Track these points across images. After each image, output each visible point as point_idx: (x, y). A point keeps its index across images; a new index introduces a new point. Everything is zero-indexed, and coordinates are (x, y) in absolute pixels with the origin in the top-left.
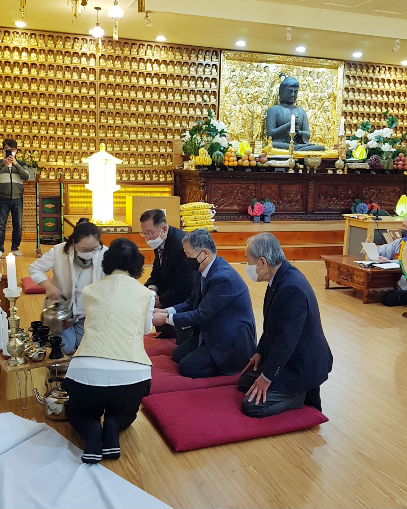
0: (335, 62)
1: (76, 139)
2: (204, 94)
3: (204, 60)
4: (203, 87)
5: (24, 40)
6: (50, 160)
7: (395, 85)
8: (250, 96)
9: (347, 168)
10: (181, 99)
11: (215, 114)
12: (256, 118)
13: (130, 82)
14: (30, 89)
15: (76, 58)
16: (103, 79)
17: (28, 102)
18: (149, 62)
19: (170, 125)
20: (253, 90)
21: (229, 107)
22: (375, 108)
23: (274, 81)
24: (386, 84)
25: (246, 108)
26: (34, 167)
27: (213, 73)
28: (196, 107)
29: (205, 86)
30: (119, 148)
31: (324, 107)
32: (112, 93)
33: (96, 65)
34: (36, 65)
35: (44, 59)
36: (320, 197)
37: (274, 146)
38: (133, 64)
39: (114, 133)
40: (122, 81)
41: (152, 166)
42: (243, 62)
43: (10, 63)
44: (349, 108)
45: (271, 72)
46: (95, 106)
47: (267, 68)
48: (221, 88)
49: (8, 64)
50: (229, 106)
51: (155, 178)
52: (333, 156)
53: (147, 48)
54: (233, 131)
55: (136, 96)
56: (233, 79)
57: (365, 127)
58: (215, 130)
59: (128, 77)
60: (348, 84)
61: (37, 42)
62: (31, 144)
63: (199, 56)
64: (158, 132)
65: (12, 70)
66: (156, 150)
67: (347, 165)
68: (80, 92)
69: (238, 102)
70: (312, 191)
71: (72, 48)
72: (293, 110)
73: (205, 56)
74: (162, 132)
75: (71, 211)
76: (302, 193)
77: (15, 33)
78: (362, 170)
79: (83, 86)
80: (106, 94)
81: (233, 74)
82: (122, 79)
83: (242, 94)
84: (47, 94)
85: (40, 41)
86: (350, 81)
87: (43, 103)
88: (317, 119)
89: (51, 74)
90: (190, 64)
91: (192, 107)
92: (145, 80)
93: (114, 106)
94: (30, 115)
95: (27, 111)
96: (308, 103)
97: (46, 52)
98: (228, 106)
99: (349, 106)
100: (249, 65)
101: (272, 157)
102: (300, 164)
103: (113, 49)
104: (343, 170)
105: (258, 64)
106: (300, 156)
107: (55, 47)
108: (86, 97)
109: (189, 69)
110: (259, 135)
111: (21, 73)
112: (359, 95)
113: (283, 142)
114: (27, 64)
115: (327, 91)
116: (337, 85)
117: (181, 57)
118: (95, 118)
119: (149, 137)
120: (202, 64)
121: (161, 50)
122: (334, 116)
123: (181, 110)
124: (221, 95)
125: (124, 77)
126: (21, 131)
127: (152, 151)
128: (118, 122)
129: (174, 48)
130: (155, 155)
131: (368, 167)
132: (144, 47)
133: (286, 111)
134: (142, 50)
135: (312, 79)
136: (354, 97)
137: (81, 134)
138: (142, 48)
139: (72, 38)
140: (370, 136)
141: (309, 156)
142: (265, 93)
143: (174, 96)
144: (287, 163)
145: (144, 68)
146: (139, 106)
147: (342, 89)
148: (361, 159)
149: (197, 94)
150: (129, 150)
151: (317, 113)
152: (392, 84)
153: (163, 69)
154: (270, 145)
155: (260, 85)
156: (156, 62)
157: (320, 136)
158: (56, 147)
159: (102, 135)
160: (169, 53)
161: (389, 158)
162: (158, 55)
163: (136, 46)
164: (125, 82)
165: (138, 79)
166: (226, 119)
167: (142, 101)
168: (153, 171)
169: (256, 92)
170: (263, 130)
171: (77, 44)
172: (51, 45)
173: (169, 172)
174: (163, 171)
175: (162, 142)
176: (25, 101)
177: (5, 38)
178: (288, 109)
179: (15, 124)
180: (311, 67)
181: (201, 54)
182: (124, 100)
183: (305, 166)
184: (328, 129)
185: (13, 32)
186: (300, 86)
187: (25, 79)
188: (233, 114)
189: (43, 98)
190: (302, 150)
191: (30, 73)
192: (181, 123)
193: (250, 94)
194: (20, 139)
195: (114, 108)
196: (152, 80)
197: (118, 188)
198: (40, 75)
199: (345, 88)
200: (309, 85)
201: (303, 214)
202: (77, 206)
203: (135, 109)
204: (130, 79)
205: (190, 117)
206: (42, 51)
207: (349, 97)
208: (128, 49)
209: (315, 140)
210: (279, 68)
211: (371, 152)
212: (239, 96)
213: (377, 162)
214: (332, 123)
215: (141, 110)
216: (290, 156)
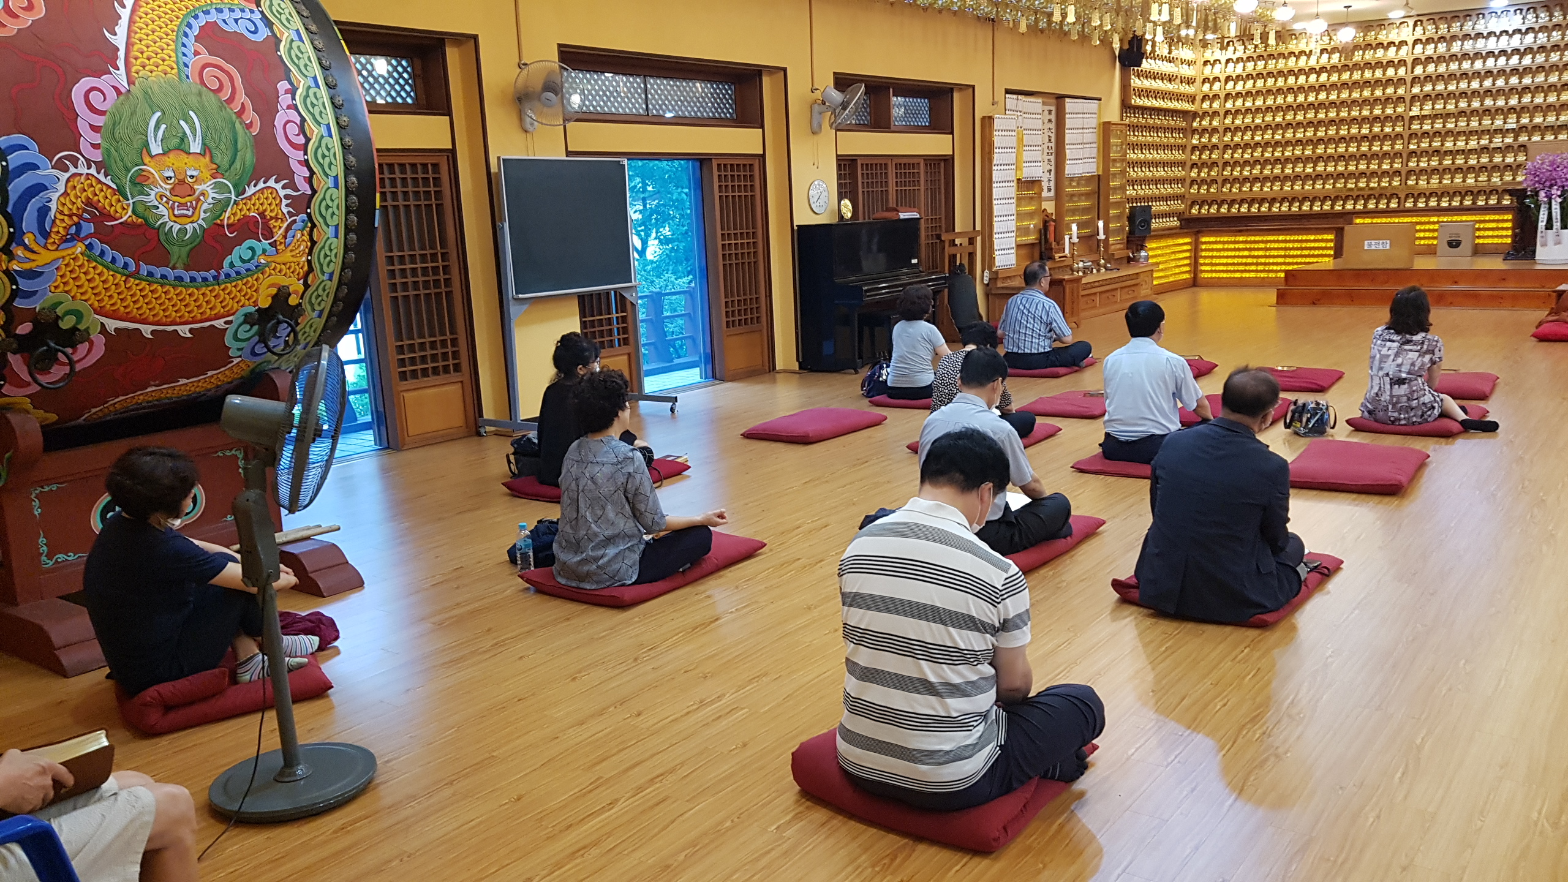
13: (1460, 68)
14: (1317, 99)
15: (1381, 50)
18: (1492, 35)
19: (1525, 121)
30: (1438, 162)
32: (1431, 88)
33: (1408, 54)
43: (1294, 71)
46: (1404, 109)
49: (1291, 73)
51: (1494, 202)
53: (1491, 16)
55: (1469, 87)
59: (1456, 63)
65: (1296, 79)
66: (1498, 159)
68: (1384, 93)
71: (1376, 38)
74: (1510, 134)
79: (1388, 85)
80: (1422, 90)
82: (1448, 66)
87: (1332, 114)
92: (1484, 62)
93: (1434, 105)
94: (1316, 131)
103: (1435, 28)
108: (1392, 99)
111: (1307, 81)
117: (1549, 19)
118: (1404, 125)
119: (1488, 142)
123: (1546, 97)
125: (1450, 64)
128: (1438, 126)
129: (1536, 8)
130: (1496, 167)
139: (1375, 26)
143: (1533, 77)
145: (1484, 46)
146: (1473, 100)
150: (1454, 163)
153: (1515, 42)
156: (1503, 34)
159: (1413, 147)
168: (1491, 191)
171: (1384, 32)
173: (1506, 192)
175: (1510, 147)
177: (1291, 43)
182: (1449, 95)
192: (1545, 116)
203: (1467, 105)
205: (1561, 106)
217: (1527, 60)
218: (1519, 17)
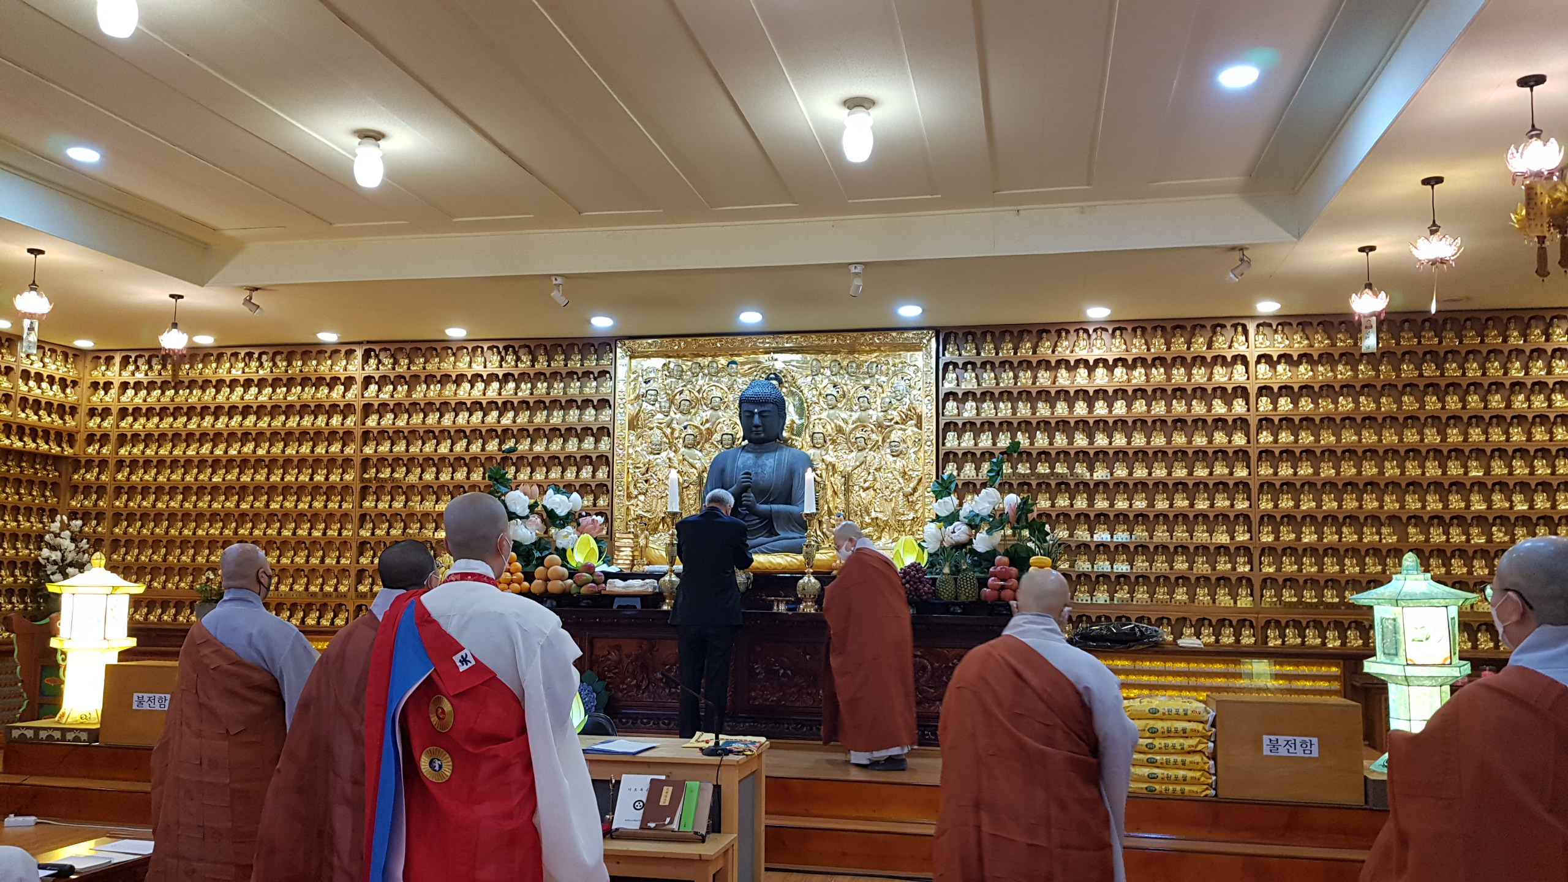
0: (906, 335)
2: (582, 434)
3: (582, 366)
4: (579, 420)
8: (691, 431)
10: (531, 449)
13: (424, 423)
15: (326, 387)
16: (372, 422)
20: (699, 417)
21: (641, 459)
25: (681, 459)
28: (567, 464)
29: (582, 419)
31: (890, 444)
32: (388, 449)
33: (355, 397)
36: (755, 674)
39: (388, 528)
42: (676, 360)
44: (968, 442)
45: (743, 372)
46: (353, 476)
47: (732, 365)
48: (617, 418)
50: (641, 456)
53: (462, 353)
55: (436, 451)
56: (649, 397)
57: (947, 488)
63: (571, 357)
68: (328, 452)
69: (663, 446)
72: (764, 457)
73: (583, 355)
79: (333, 439)
80: (376, 451)
81: (649, 386)
82: (410, 418)
83: (673, 430)
84: (283, 460)
86: (966, 375)
88: (871, 474)
90: (550, 376)
92: (455, 417)
96: (846, 436)
98: (638, 456)
99: (968, 436)
100: (689, 363)
103: (393, 363)
105: (711, 359)
108: (337, 461)
112: (996, 407)
115: (895, 404)
116: (922, 388)
117: (529, 364)
118: (353, 500)
120: (577, 374)
121: (491, 354)
123: (532, 472)
124: (618, 434)
125: (414, 415)
128: (398, 505)
132: (454, 352)
134: (452, 359)
135: (851, 380)
136: (980, 413)
138: (452, 355)
142: (728, 422)
146: (441, 470)
147: (933, 395)
149: (567, 435)
151: (870, 458)
153: (492, 392)
160: (508, 358)
161: (964, 571)
162: (483, 364)
163: (437, 351)
165: (440, 417)
166: (635, 486)
167: (449, 460)
169: (707, 421)
178: (749, 455)
181: (577, 353)
182: (410, 460)
184: (906, 496)
186: (816, 399)
188: (649, 474)
193: (691, 427)
195: (391, 477)
197: (130, 643)
199: (948, 394)
200: (845, 395)
210: (762, 365)
212: (664, 434)
214: (915, 481)
215: (445, 477)
216: (666, 568)
217: (507, 420)
218: (496, 358)
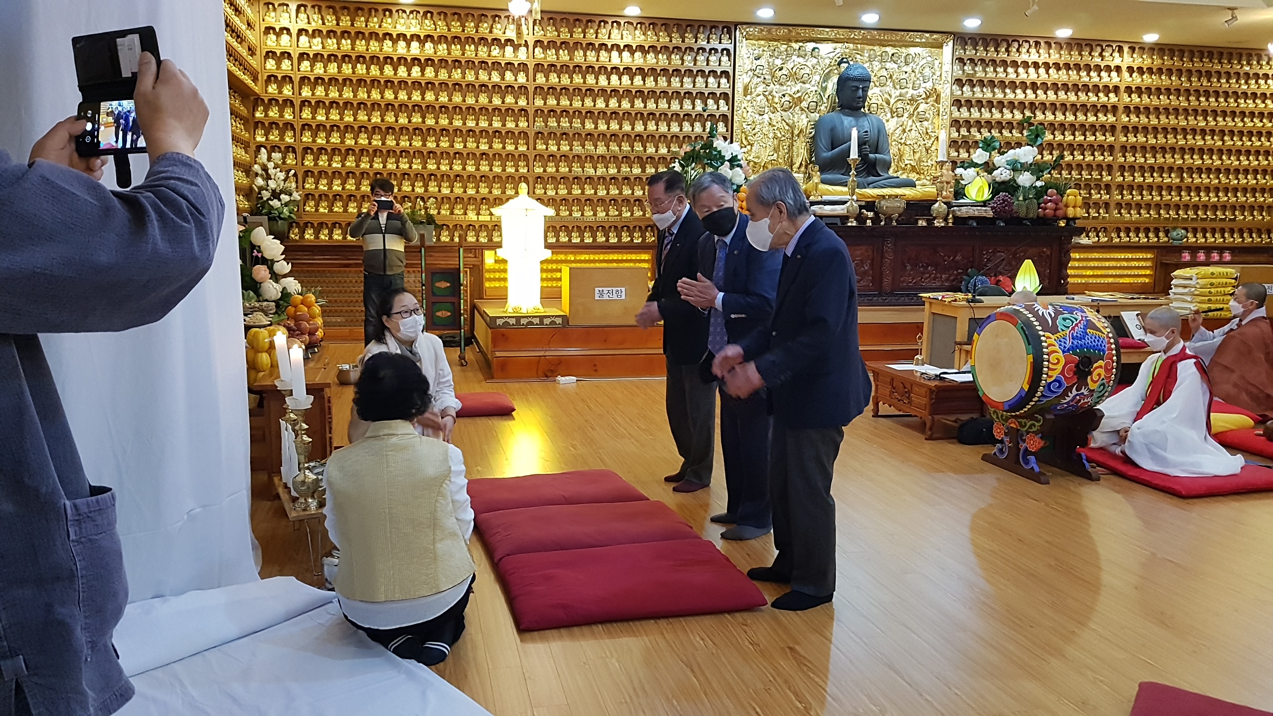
0: (935, 36)
1: (497, 178)
2: (708, 98)
3: (708, 42)
4: (706, 87)
5: (414, 22)
6: (456, 212)
7: (1047, 73)
8: (787, 98)
9: (953, 216)
10: (669, 107)
11: (727, 131)
12: (798, 136)
13: (584, 82)
14: (423, 99)
15: (497, 47)
16: (541, 79)
17: (420, 120)
18: (615, 49)
19: (651, 150)
20: (793, 88)
21: (751, 118)
22: (1012, 112)
23: (829, 72)
24: (1032, 70)
25: (780, 119)
26: (429, 224)
27: (722, 64)
28: (695, 120)
29: (710, 85)
30: (566, 191)
31: (918, 113)
32: (555, 102)
33: (528, 57)
34: (433, 60)
35: (446, 51)
36: (905, 267)
37: (823, 182)
38: (588, 53)
39: (557, 167)
40: (571, 82)
41: (621, 219)
42: (776, 43)
43: (392, 59)
44: (964, 113)
45: (824, 56)
46: (526, 124)
47: (817, 50)
48: (736, 87)
49: (389, 60)
50: (751, 116)
51: (626, 239)
52: (929, 196)
53: (612, 26)
54: (758, 157)
55: (595, 106)
56: (758, 71)
57: (989, 145)
58: (721, 158)
59: (580, 75)
60: (960, 72)
61: (434, 24)
62: (426, 186)
63: (699, 35)
64: (630, 163)
65: (395, 70)
66: (627, 192)
67: (954, 211)
68: (503, 102)
69: (767, 109)
70: (889, 257)
71: (491, 32)
72: (861, 120)
73: (709, 35)
74: (638, 163)
75: (487, 294)
76: (872, 260)
77: (400, 12)
78: (980, 220)
79: (507, 92)
80: (545, 104)
81: (758, 62)
82: (571, 78)
83: (773, 97)
84: (450, 107)
85: (439, 23)
86: (966, 68)
87: (444, 122)
88: (905, 134)
89: (457, 75)
90: (683, 50)
91: (687, 121)
92: (609, 79)
93: (558, 122)
94: (424, 141)
95: (419, 135)
96: (891, 106)
97: (449, 39)
98: (749, 116)
99: (964, 110)
100: (786, 46)
101: (820, 198)
102: (867, 211)
103: (556, 30)
104: (946, 220)
105: (801, 44)
106: (869, 198)
107: (463, 31)
108: (513, 110)
109: (682, 59)
110: (803, 163)
111: (409, 75)
112: (982, 91)
113: (843, 174)
114: (419, 60)
115: (923, 85)
116: (941, 75)
117: (668, 39)
118: (527, 144)
119: (616, 171)
120: (704, 50)
121: (636, 28)
122: (936, 128)
123: (669, 126)
124: (736, 99)
125: (574, 76)
126: (410, 167)
127: (621, 193)
128: (565, 148)
129: (657, 25)
130: (626, 201)
131: (990, 214)
132: (607, 25)
133: (847, 120)
134: (604, 31)
135: (896, 66)
136: (973, 94)
137: (504, 170)
138: (604, 27)
139: (489, 17)
140: (998, 159)
141: (883, 197)
142: (814, 93)
143: (657, 103)
144: (843, 210)
145: (608, 59)
146: (599, 121)
147: (950, 81)
148: (980, 199)
149: (696, 98)
150: (583, 193)
151: (905, 123)
152: (1042, 71)
153: (638, 60)
154: (816, 179)
155: (806, 77)
156: (626, 49)
157: (911, 162)
158: (465, 192)
159: (539, 170)
160: (649, 33)
161: (1031, 198)
162: (630, 37)
163: (593, 23)
164: (576, 83)
165: (597, 78)
166: (746, 138)
167: (605, 113)
168: (623, 227)
169: (798, 91)
170: (811, 155)
171: (499, 26)
172: (456, 28)
173: (649, 228)
174: (640, 227)
175: (638, 178)
176: (417, 119)
177: (384, 21)
178: (850, 118)
179: (401, 156)
180: (894, 46)
181: (703, 33)
182: (574, 112)
183: (876, 214)
184: (927, 150)
185: (397, 11)
186: (873, 79)
187: (416, 84)
188: (757, 130)
189: (445, 113)
190: (875, 187)
191: (423, 74)
192: (669, 147)
193: (786, 95)
194: (408, 180)
195: (559, 125)
196: (620, 79)
197: (548, 254)
198: (439, 77)
199: (956, 80)
200: (891, 77)
201: (875, 295)
202: (497, 285)
203: (593, 126)
204: (584, 78)
205: (684, 137)
206: (442, 38)
207: (964, 95)
208: (580, 30)
209: (904, 169)
210: (837, 51)
211: (997, 187)
212: (768, 100)
213: (1006, 206)
214: (933, 139)
215: (602, 127)
216: (850, 198)
218: (639, 33)
